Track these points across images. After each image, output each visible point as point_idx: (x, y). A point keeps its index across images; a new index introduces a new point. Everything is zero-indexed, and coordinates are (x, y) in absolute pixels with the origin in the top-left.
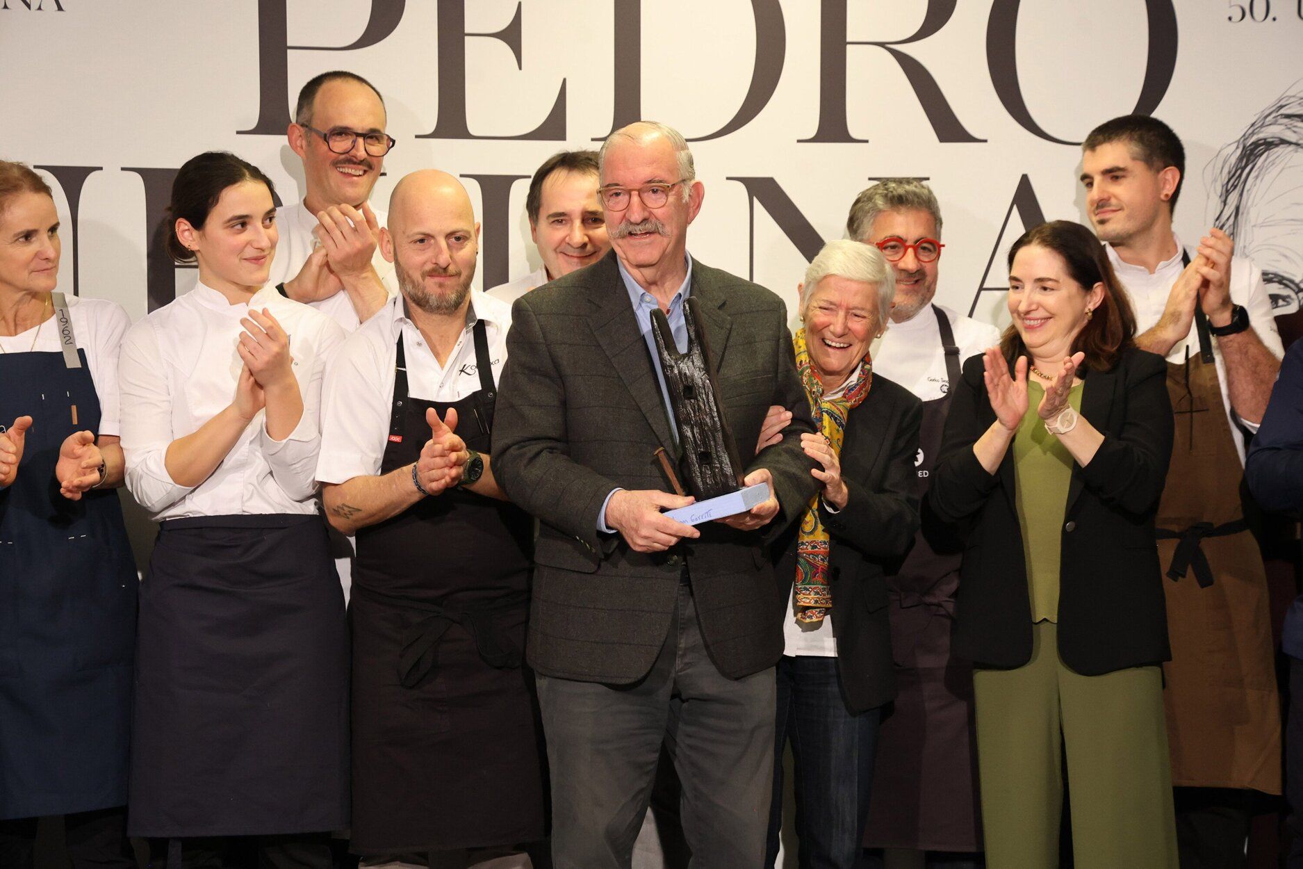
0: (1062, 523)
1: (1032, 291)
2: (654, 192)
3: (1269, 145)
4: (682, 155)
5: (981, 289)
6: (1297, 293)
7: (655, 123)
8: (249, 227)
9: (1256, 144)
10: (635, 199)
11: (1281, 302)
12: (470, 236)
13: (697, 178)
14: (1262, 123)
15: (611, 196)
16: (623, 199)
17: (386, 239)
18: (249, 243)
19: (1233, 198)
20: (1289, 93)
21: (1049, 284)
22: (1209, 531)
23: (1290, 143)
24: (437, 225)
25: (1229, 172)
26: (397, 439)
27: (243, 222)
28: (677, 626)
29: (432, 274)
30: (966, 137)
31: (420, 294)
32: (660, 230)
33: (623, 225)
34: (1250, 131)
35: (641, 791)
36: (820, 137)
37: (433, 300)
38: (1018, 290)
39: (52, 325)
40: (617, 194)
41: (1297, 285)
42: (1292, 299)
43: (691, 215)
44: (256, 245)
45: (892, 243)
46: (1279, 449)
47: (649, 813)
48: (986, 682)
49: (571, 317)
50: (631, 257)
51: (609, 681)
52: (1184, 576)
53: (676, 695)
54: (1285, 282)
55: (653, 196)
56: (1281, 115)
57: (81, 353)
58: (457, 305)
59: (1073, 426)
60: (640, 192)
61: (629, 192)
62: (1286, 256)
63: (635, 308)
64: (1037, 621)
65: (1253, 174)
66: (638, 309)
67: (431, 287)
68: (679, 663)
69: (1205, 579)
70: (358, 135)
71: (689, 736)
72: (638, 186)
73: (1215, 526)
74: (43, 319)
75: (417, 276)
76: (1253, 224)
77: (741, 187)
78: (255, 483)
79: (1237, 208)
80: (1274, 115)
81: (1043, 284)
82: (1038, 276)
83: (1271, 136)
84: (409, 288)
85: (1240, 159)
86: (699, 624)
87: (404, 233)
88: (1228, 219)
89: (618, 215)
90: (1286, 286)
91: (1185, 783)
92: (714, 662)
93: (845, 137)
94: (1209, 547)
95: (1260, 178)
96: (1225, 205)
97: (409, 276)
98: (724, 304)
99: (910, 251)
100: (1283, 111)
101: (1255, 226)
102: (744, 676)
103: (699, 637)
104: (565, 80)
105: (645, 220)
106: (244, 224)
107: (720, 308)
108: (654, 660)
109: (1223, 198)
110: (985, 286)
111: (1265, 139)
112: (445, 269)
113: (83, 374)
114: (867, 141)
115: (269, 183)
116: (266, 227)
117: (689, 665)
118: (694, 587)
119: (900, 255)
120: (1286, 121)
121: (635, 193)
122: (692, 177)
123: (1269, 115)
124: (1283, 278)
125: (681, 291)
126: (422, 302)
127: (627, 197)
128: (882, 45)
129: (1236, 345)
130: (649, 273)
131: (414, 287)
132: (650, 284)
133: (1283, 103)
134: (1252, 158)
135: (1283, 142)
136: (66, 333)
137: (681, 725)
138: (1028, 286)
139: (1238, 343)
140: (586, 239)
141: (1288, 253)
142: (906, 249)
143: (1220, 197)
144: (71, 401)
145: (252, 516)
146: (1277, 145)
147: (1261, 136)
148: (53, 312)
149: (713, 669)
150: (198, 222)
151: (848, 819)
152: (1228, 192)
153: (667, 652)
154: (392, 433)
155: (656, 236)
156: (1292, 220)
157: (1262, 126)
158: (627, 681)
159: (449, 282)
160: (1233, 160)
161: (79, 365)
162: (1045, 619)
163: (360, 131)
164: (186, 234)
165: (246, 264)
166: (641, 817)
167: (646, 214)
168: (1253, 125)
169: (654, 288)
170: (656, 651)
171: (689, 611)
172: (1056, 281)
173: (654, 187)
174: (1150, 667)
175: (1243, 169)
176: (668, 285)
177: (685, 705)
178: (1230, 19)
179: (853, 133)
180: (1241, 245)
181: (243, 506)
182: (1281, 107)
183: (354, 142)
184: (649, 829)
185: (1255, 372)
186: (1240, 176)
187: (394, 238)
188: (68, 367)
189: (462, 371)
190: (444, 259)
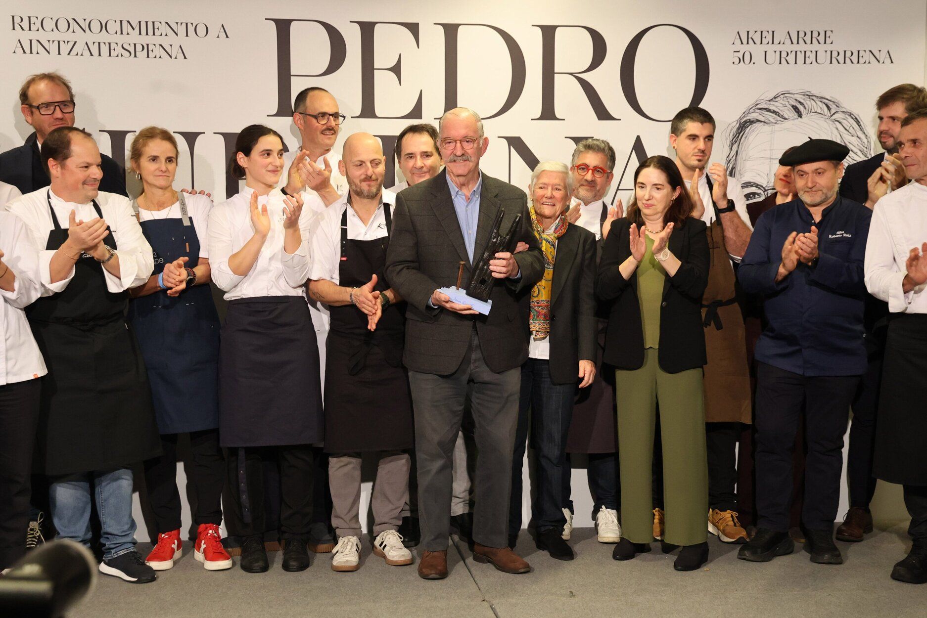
0: (661, 303)
1: (651, 189)
2: (467, 142)
3: (751, 122)
4: (479, 124)
5: (618, 189)
6: (764, 192)
7: (466, 108)
8: (271, 156)
9: (746, 122)
10: (458, 144)
11: (757, 196)
12: (381, 162)
13: (485, 135)
14: (748, 112)
15: (447, 143)
16: (453, 145)
17: (342, 165)
18: (270, 163)
19: (735, 147)
20: (761, 98)
21: (659, 187)
22: (720, 304)
23: (761, 121)
24: (366, 156)
25: (733, 135)
26: (344, 259)
27: (268, 153)
28: (470, 348)
29: (365, 180)
30: (610, 118)
31: (359, 190)
32: (470, 159)
33: (452, 156)
34: (743, 116)
35: (455, 423)
36: (542, 118)
37: (365, 193)
38: (643, 189)
39: (177, 205)
40: (450, 142)
41: (764, 188)
42: (762, 195)
43: (482, 152)
44: (274, 164)
45: (583, 167)
46: (752, 265)
47: (460, 433)
48: (621, 376)
49: (422, 202)
50: (454, 171)
51: (439, 374)
52: (710, 325)
53: (471, 381)
54: (759, 186)
55: (467, 144)
56: (757, 108)
57: (190, 218)
58: (376, 195)
59: (668, 257)
60: (461, 141)
61: (456, 141)
62: (759, 175)
63: (453, 197)
64: (647, 348)
65: (744, 136)
66: (455, 198)
67: (364, 186)
68: (472, 366)
69: (719, 327)
70: (330, 115)
71: (478, 398)
72: (460, 139)
73: (723, 301)
74: (173, 203)
75: (357, 182)
76: (744, 159)
77: (505, 142)
78: (274, 280)
79: (737, 152)
80: (754, 108)
81: (657, 187)
82: (655, 183)
83: (752, 118)
84: (354, 187)
85: (738, 129)
86: (481, 348)
87: (351, 161)
88: (732, 157)
89: (450, 152)
90: (759, 188)
91: (710, 421)
92: (488, 366)
93: (554, 118)
94: (720, 311)
95: (747, 138)
96: (731, 150)
97: (354, 182)
98: (497, 195)
99: (590, 171)
100: (758, 106)
101: (745, 160)
102: (502, 372)
103: (481, 354)
104: (421, 90)
105: (463, 155)
106: (268, 154)
107: (495, 197)
108: (460, 364)
109: (731, 147)
110: (619, 188)
111: (750, 120)
112: (371, 177)
113: (191, 229)
114: (564, 120)
115: (281, 138)
116: (279, 158)
117: (477, 367)
118: (478, 330)
119: (586, 173)
120: (759, 111)
121: (458, 142)
122: (483, 135)
123: (752, 108)
124: (758, 185)
125: (475, 189)
126: (359, 194)
127: (454, 143)
128: (571, 74)
129: (728, 217)
130: (462, 179)
131: (356, 186)
132: (462, 185)
133: (758, 103)
134: (744, 128)
135: (758, 121)
136: (184, 209)
137: (474, 393)
138: (648, 188)
139: (730, 217)
140: (423, 165)
141: (760, 173)
142: (588, 170)
143: (729, 146)
144: (186, 241)
145: (272, 297)
146: (755, 122)
147: (748, 118)
148: (178, 200)
149: (487, 369)
150: (247, 153)
151: (556, 440)
152: (732, 144)
153: (466, 361)
154: (342, 256)
155: (468, 162)
156: (762, 158)
157: (748, 114)
158: (446, 374)
159: (373, 183)
160: (735, 129)
161: (189, 224)
162: (651, 347)
163: (331, 113)
164: (241, 159)
165: (269, 173)
166: (456, 436)
167: (464, 152)
168: (744, 113)
169: (464, 187)
170: (461, 359)
171: (476, 342)
172: (663, 185)
173: (467, 139)
174: (697, 369)
175: (740, 134)
176: (470, 186)
177: (476, 385)
178: (734, 63)
179: (558, 116)
180: (739, 169)
181: (268, 291)
182: (757, 104)
183: (328, 118)
184: (460, 442)
185: (736, 231)
186: (738, 137)
187: (346, 164)
188: (185, 225)
189: (379, 226)
190: (370, 172)
